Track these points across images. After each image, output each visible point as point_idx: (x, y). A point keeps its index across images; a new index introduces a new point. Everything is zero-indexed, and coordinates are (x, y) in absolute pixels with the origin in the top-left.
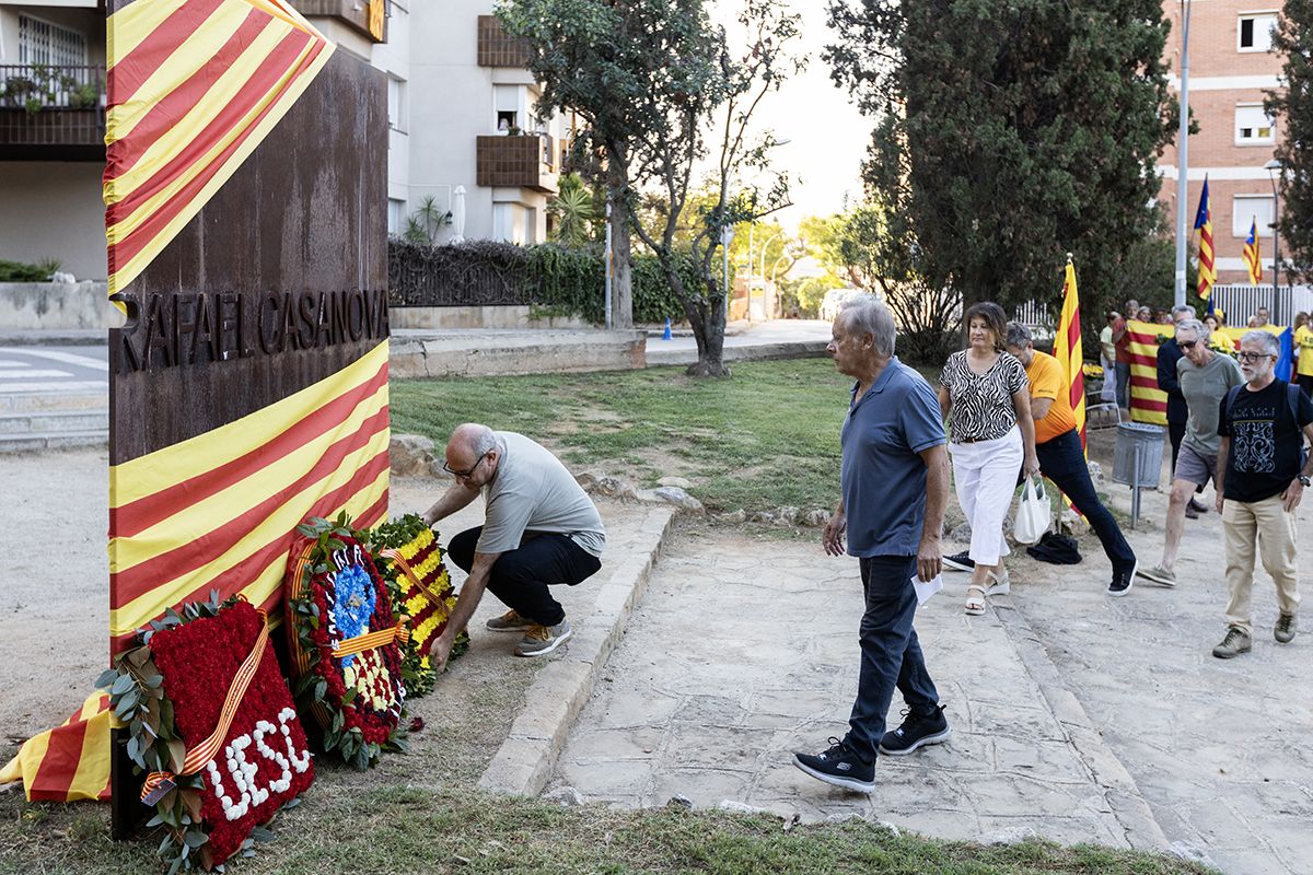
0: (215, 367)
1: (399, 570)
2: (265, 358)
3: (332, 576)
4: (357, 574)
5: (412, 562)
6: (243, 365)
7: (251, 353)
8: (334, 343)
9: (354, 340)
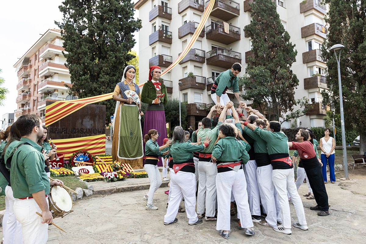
0: (61, 134)
1: (97, 159)
2: (72, 134)
3: (78, 155)
4: (85, 156)
5: (101, 159)
6: (67, 134)
7: (68, 133)
8: (89, 133)
9: (94, 133)
